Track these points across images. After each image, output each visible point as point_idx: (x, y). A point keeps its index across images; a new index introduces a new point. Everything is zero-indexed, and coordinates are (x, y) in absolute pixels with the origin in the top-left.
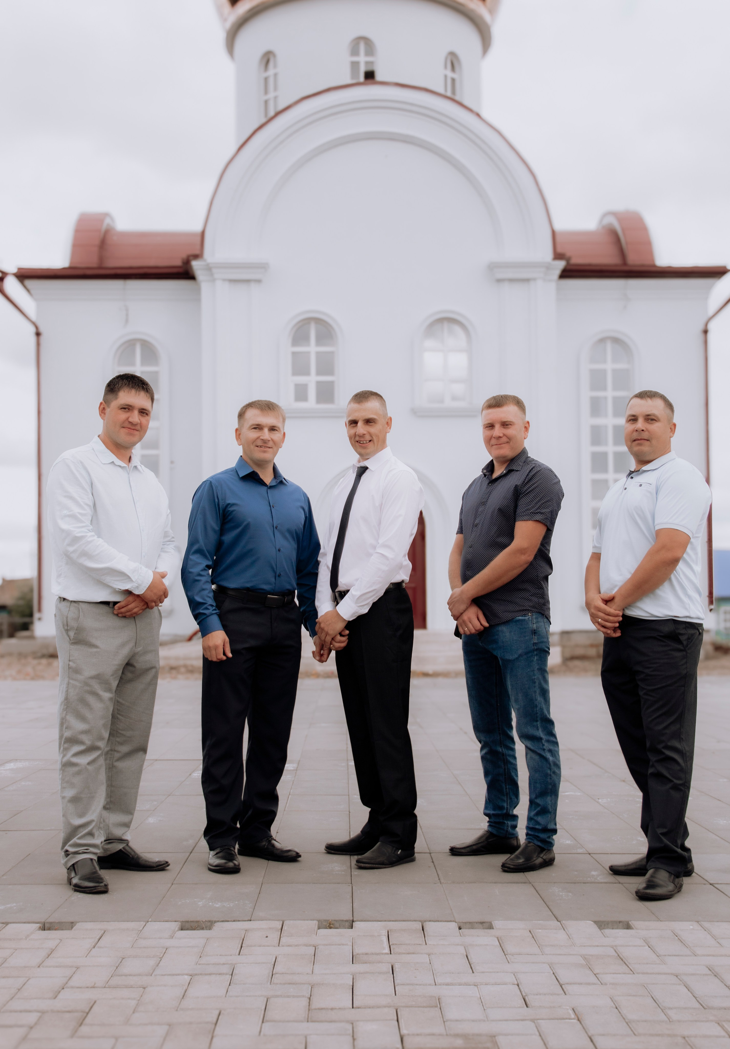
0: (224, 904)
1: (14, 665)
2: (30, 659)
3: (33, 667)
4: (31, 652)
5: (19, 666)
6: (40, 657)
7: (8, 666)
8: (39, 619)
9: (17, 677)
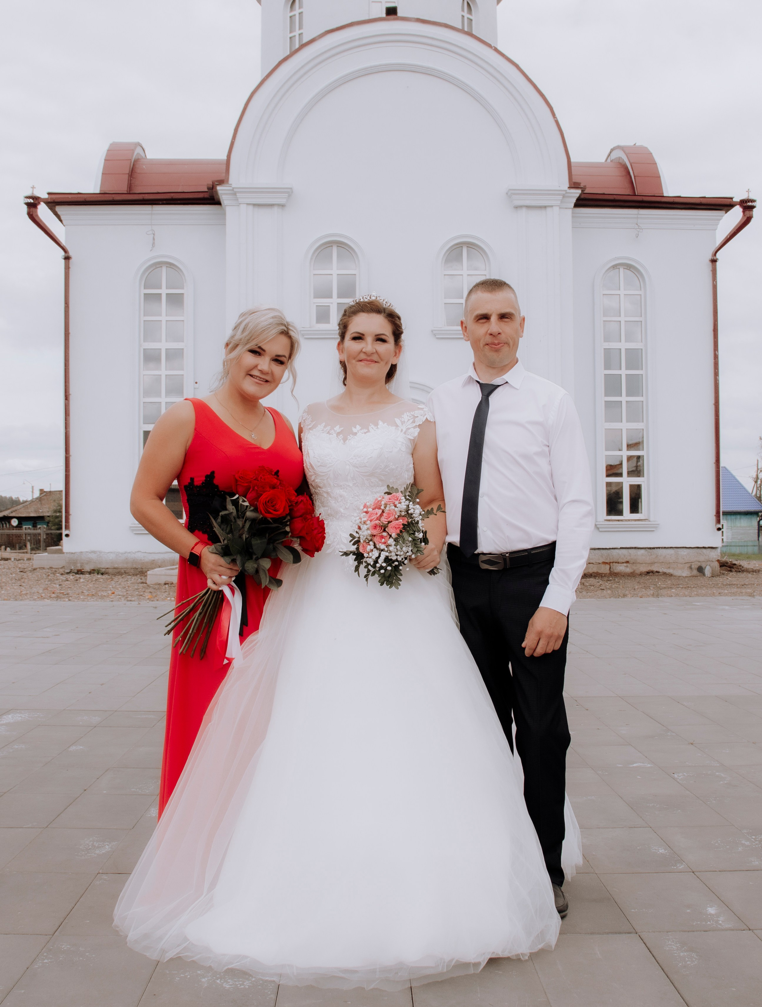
0: (237, 983)
1: (42, 581)
2: (58, 575)
3: (60, 584)
4: (61, 567)
5: (46, 582)
6: (68, 573)
7: (37, 582)
8: (67, 535)
9: (43, 595)
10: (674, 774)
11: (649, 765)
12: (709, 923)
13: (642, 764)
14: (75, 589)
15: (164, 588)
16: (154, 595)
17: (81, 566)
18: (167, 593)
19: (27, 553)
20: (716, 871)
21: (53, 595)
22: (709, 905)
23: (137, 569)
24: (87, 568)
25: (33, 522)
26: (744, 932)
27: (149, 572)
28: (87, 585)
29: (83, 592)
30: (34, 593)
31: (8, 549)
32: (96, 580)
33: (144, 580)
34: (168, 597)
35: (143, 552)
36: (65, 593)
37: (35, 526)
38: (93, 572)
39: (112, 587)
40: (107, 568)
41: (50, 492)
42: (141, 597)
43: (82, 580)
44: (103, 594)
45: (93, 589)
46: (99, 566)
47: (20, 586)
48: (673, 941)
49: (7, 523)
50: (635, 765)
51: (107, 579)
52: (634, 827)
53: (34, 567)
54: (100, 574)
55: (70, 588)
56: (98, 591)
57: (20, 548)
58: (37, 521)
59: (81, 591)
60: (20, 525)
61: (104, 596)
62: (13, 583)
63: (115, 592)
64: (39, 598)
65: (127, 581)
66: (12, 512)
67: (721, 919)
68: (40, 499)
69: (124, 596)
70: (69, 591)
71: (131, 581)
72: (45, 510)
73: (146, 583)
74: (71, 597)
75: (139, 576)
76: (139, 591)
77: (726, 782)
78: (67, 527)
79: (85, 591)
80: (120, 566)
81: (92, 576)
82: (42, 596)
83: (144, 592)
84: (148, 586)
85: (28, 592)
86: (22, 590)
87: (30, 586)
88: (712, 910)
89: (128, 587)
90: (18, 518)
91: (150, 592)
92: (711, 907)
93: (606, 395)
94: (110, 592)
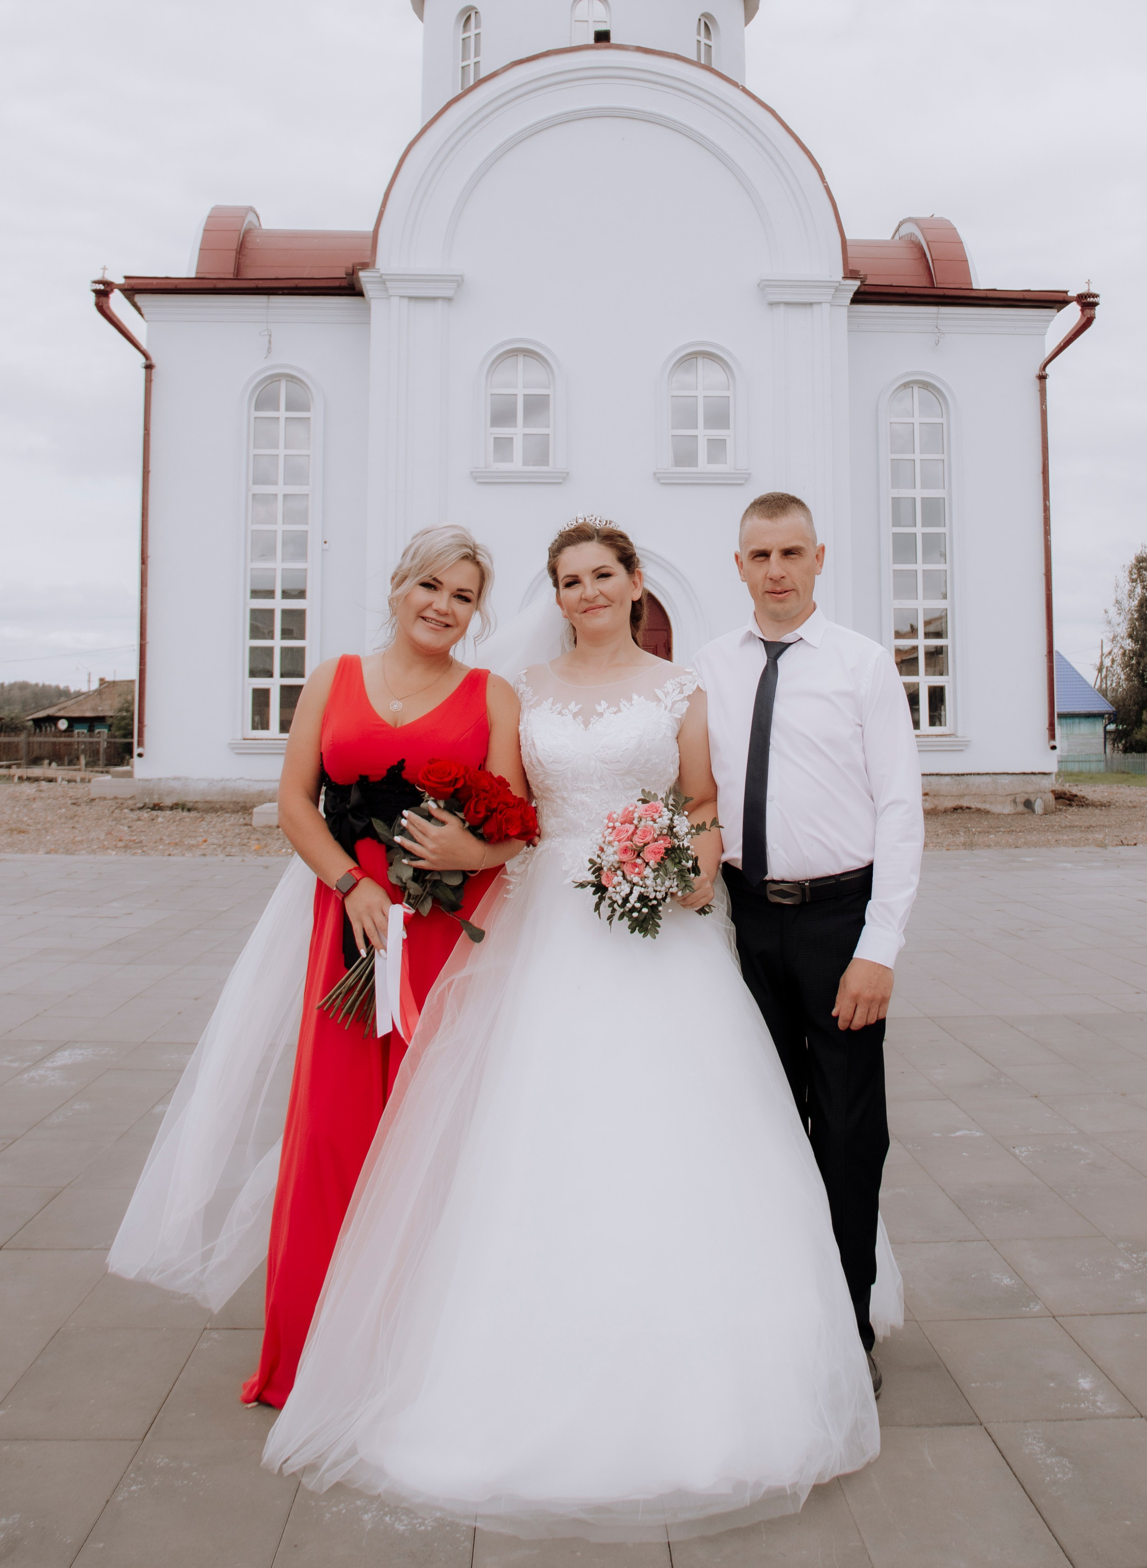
1: (104, 820)
2: (126, 811)
3: (130, 825)
4: (130, 796)
5: (110, 823)
6: (140, 809)
7: (97, 821)
8: (140, 755)
9: (106, 843)
10: (1014, 1148)
11: (978, 1134)
12: (1083, 1405)
13: (967, 1132)
14: (151, 834)
15: (276, 832)
16: (263, 843)
17: (159, 799)
18: (281, 841)
19: (80, 770)
20: (1085, 1315)
21: (120, 844)
22: (1080, 1375)
23: (239, 803)
24: (168, 802)
25: (88, 724)
26: (1134, 1420)
27: (255, 810)
28: (167, 828)
29: (161, 839)
30: (92, 840)
31: (54, 764)
32: (180, 819)
33: (247, 821)
34: (283, 848)
35: (247, 780)
36: (137, 841)
37: (91, 730)
38: (176, 807)
39: (204, 832)
40: (196, 802)
41: (114, 682)
42: (244, 847)
43: (160, 820)
44: (191, 842)
45: (177, 834)
46: (184, 799)
47: (73, 828)
48: (1034, 1438)
49: (52, 725)
50: (959, 1134)
51: (196, 818)
52: (965, 1241)
53: (92, 796)
54: (185, 810)
55: (144, 832)
56: (184, 837)
57: (71, 763)
58: (95, 723)
59: (159, 837)
60: (70, 729)
61: (193, 845)
62: (62, 824)
63: (208, 839)
64: (99, 848)
65: (224, 821)
66: (60, 710)
67: (1100, 1398)
68: (99, 692)
69: (220, 846)
70: (143, 838)
71: (229, 821)
72: (107, 707)
73: (251, 825)
74: (146, 846)
75: (240, 813)
76: (241, 838)
77: (1088, 1161)
78: (141, 744)
79: (164, 838)
80: (215, 798)
81: (175, 813)
82: (104, 846)
83: (249, 838)
84: (254, 829)
85: (84, 838)
86: (75, 835)
87: (87, 829)
88: (1085, 1384)
89: (226, 831)
90: (68, 719)
91: (258, 839)
92: (1084, 1377)
93: (895, 562)
94: (200, 839)
